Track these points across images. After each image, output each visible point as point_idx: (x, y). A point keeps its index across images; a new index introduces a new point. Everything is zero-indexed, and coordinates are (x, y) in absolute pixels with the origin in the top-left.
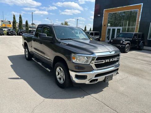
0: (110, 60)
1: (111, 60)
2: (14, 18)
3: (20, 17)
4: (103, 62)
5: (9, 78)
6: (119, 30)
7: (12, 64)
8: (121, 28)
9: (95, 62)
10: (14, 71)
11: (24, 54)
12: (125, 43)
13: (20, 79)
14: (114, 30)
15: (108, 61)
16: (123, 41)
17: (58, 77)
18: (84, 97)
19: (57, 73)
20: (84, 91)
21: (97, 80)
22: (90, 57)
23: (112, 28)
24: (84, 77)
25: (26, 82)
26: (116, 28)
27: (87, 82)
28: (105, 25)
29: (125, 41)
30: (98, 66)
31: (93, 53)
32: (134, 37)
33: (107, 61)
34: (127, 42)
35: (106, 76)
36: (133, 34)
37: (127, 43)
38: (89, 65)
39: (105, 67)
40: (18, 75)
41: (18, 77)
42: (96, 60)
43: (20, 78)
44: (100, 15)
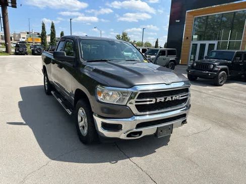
0: (165, 99)
1: (169, 98)
2: (43, 28)
3: (53, 27)
4: (151, 101)
5: (8, 123)
6: (211, 46)
7: (22, 100)
9: (136, 102)
10: (20, 111)
11: (43, 85)
12: (218, 68)
13: (24, 124)
14: (203, 46)
15: (163, 101)
16: (215, 66)
17: (81, 124)
18: (117, 162)
19: (79, 119)
22: (128, 92)
23: (199, 43)
24: (117, 128)
25: (31, 130)
26: (207, 43)
27: (122, 135)
28: (187, 38)
29: (220, 65)
30: (141, 108)
31: (132, 86)
33: (160, 99)
34: (221, 67)
35: (159, 126)
36: (233, 53)
37: (222, 70)
38: (126, 105)
40: (23, 119)
41: (22, 121)
42: (138, 98)
43: (25, 123)
44: (179, 21)
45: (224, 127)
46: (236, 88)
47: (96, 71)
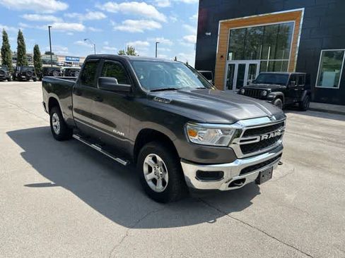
0: (269, 135)
1: (272, 135)
2: (5, 39)
3: (20, 38)
4: (256, 139)
5: (26, 186)
6: (253, 67)
7: (23, 151)
8: (257, 62)
9: (241, 141)
10: (33, 167)
12: (273, 95)
13: (54, 185)
14: (242, 67)
15: (266, 138)
16: (268, 92)
17: (148, 177)
18: (215, 221)
19: (145, 169)
20: (209, 205)
21: (243, 180)
22: (229, 130)
23: (237, 63)
25: (70, 192)
26: (247, 63)
27: (222, 186)
28: (222, 57)
29: (273, 91)
30: (246, 149)
31: (235, 121)
32: (290, 83)
33: (265, 136)
34: (276, 93)
35: (262, 170)
36: (288, 75)
37: (278, 97)
38: (228, 147)
39: (260, 152)
40: (44, 175)
41: (47, 181)
42: (244, 136)
43: (53, 183)
44: (210, 34)
45: (307, 166)
46: (294, 118)
47: (174, 103)
